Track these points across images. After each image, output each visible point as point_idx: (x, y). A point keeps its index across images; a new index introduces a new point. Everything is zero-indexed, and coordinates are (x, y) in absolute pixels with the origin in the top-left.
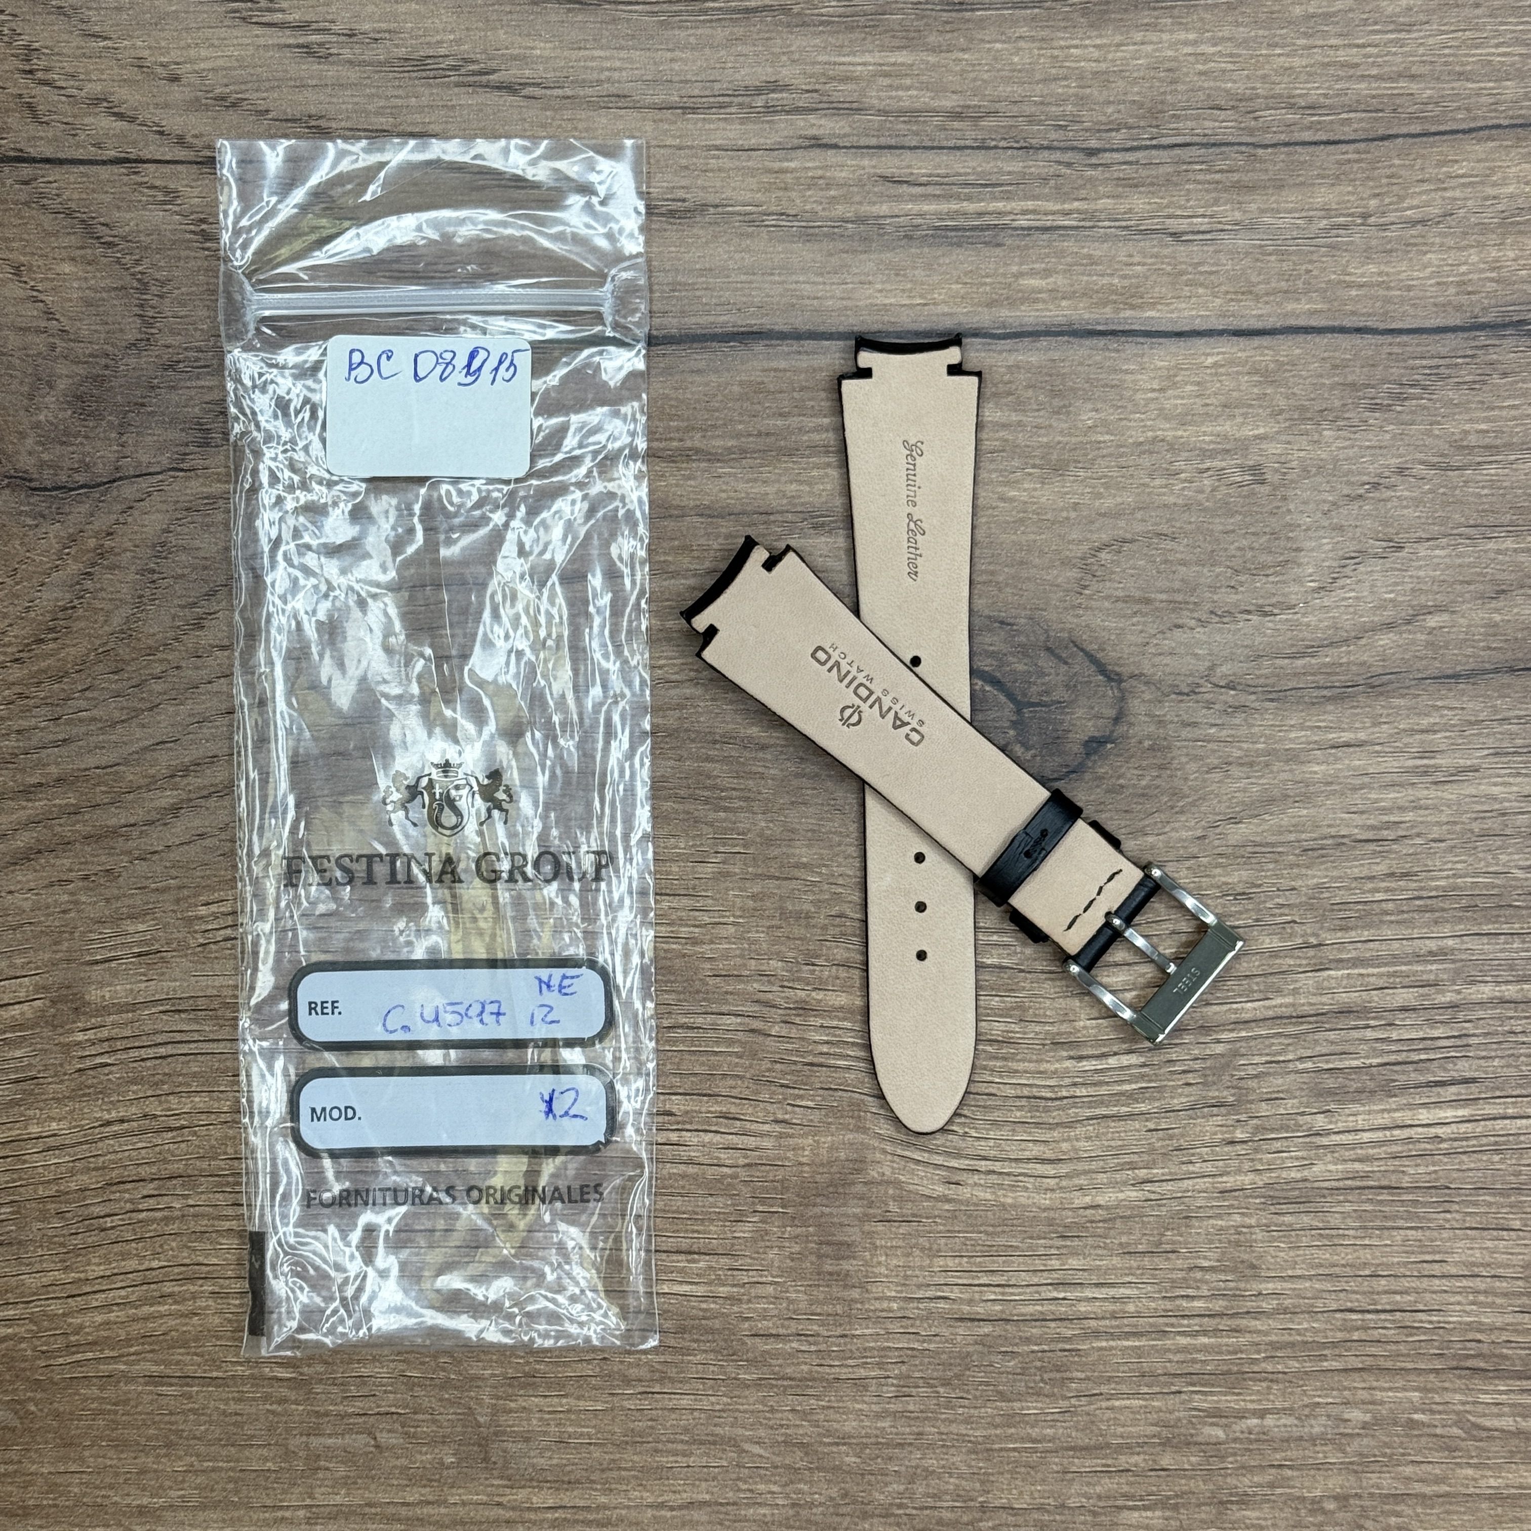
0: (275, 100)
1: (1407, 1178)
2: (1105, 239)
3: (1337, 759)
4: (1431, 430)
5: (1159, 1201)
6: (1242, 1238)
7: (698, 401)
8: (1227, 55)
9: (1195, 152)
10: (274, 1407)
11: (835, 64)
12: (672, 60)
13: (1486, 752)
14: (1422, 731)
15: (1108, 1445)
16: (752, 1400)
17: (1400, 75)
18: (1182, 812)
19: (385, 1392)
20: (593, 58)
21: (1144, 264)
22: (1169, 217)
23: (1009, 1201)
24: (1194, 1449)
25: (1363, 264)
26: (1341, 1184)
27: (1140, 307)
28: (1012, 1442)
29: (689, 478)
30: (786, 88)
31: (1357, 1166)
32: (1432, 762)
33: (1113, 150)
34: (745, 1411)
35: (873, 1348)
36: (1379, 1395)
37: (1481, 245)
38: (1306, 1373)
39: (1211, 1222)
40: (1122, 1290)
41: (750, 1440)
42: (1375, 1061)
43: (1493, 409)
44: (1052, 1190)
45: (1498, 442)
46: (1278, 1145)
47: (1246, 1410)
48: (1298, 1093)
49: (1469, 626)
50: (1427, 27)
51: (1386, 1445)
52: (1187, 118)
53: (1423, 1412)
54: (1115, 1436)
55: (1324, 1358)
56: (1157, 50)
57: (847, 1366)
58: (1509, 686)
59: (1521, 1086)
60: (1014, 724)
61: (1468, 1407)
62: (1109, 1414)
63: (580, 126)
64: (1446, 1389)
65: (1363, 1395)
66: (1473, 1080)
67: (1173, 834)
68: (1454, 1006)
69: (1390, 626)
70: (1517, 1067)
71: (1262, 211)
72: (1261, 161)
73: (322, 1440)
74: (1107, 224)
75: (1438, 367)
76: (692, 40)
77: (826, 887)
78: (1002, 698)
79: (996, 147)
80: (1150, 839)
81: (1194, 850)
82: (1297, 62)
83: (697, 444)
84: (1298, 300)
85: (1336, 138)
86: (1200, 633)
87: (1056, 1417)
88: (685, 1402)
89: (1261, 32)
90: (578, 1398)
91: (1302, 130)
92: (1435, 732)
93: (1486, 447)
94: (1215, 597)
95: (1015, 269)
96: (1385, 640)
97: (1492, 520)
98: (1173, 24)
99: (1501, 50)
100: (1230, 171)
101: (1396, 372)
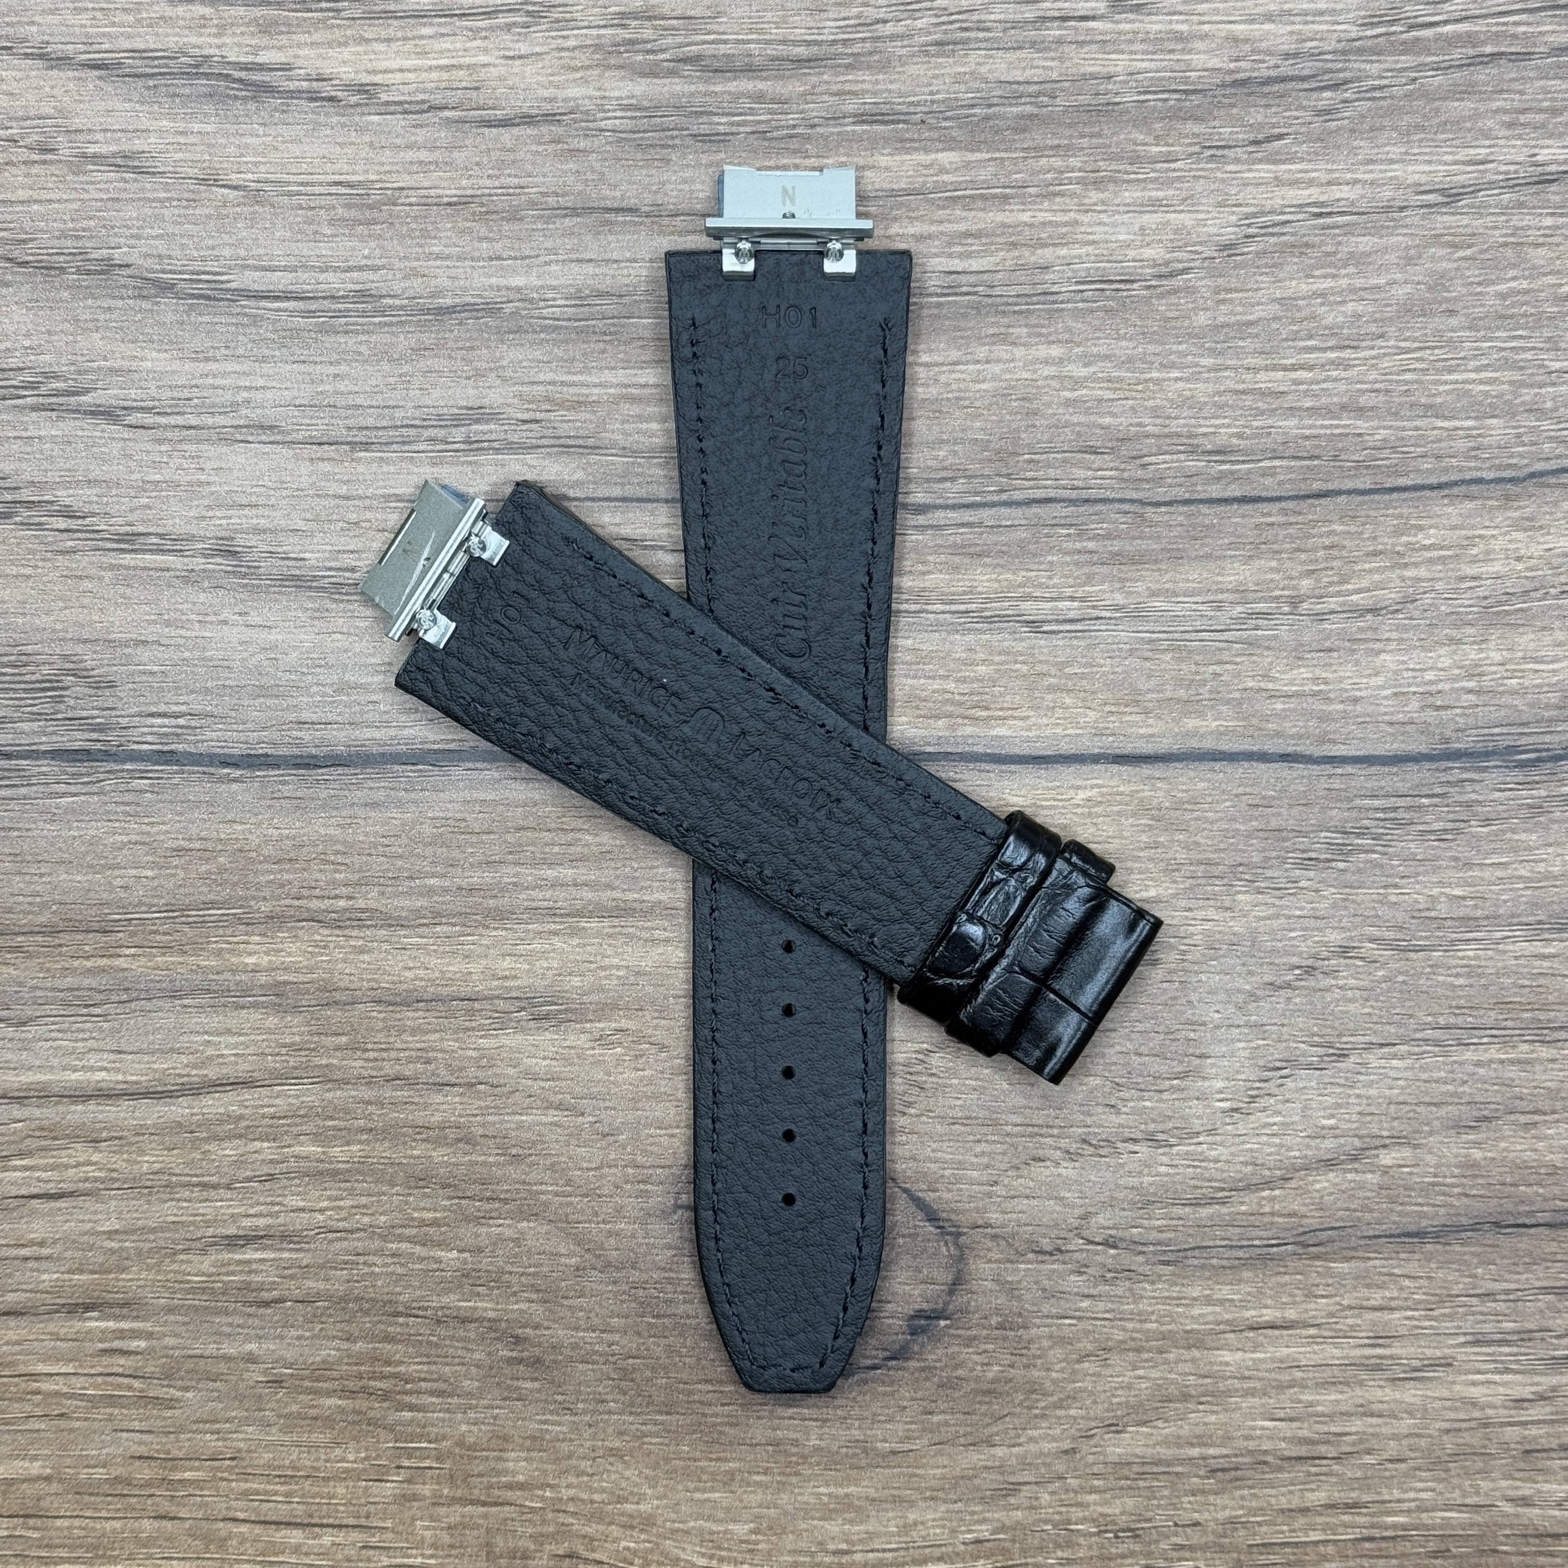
2: (936, 627)
3: (1256, 1348)
4: (1385, 896)
7: (375, 845)
8: (1103, 380)
9: (1059, 510)
11: (563, 383)
12: (336, 376)
13: (1462, 1339)
14: (1374, 1309)
17: (1344, 409)
18: (1043, 1416)
20: (225, 374)
21: (992, 662)
22: (1025, 599)
25: (1292, 667)
27: (986, 721)
29: (362, 952)
30: (494, 417)
32: (1387, 1351)
33: (946, 507)
37: (1454, 643)
43: (1469, 865)
45: (1479, 913)
49: (1437, 1166)
50: (1380, 342)
52: (1050, 464)
56: (1008, 371)
58: (1495, 1248)
63: (208, 465)
67: (1033, 1448)
69: (1329, 1164)
71: (1153, 594)
72: (1152, 524)
74: (939, 607)
75: (1395, 809)
76: (363, 348)
77: (550, 1516)
80: (999, 1452)
81: (1060, 1467)
83: (373, 904)
84: (1202, 715)
85: (1255, 493)
86: (1068, 1170)
89: (1151, 348)
91: (1207, 482)
92: (1392, 1309)
94: (1089, 1121)
96: (1323, 1182)
97: (1469, 1020)
98: (1029, 335)
99: (1483, 375)
100: (1108, 536)
101: (1336, 815)
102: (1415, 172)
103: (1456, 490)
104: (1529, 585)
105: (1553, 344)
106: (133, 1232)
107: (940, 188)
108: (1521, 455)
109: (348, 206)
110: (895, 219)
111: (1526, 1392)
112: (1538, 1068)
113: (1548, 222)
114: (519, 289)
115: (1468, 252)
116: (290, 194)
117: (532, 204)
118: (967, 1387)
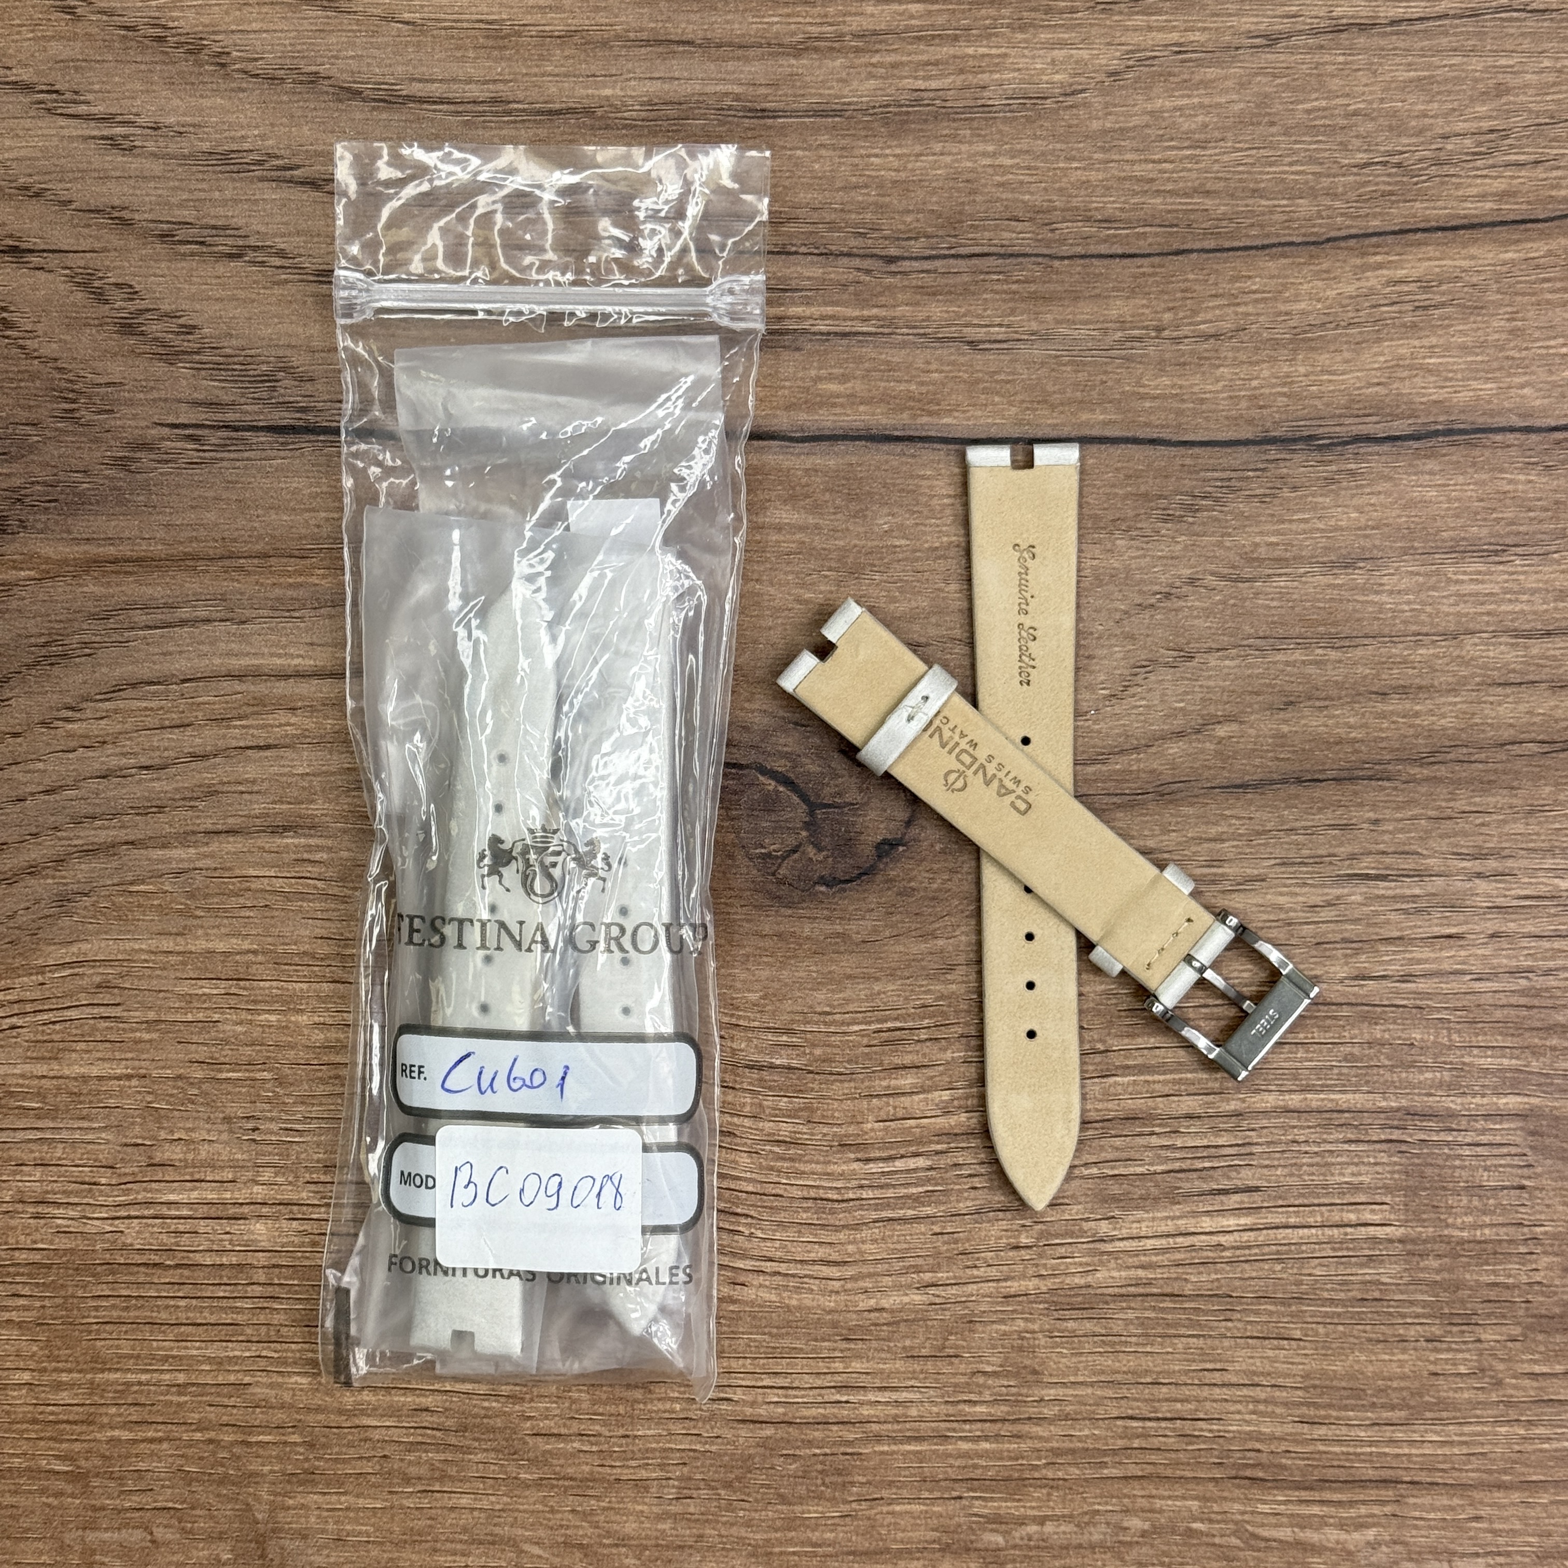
0: (78, 190)
1: (1189, 1286)
2: (904, 345)
4: (1222, 542)
5: (943, 1305)
6: (1025, 1343)
8: (1024, 168)
9: (991, 262)
10: (51, 1500)
13: (1273, 862)
14: (1210, 840)
15: (888, 1550)
16: (531, 1500)
17: (1196, 191)
19: (163, 1486)
21: (941, 372)
22: (966, 326)
23: (794, 1302)
24: (973, 1555)
25: (1156, 377)
26: (1123, 1291)
27: (937, 414)
28: (792, 1545)
31: (1141, 1273)
32: (1220, 871)
33: (911, 258)
34: (525, 1511)
35: (654, 1449)
36: (1158, 1503)
37: (1273, 360)
38: (1086, 1480)
39: (995, 1326)
40: (905, 1395)
41: (529, 1540)
42: (1159, 1168)
43: (1283, 522)
44: (837, 1292)
45: (1289, 555)
46: (1062, 1251)
47: (1026, 1517)
48: (1082, 1199)
49: (1258, 736)
50: (1222, 144)
51: (1165, 1554)
52: (985, 229)
53: (1202, 1521)
54: (895, 1541)
55: (1103, 1465)
56: (957, 161)
57: (628, 1467)
58: (1297, 796)
59: (1302, 1195)
60: (807, 825)
61: (1246, 1517)
62: (890, 1519)
64: (1225, 1498)
65: (1142, 1503)
66: (1257, 1189)
68: (1238, 1114)
69: (1179, 735)
70: (1300, 1176)
71: (1058, 322)
72: (1057, 273)
73: (98, 1534)
74: (905, 331)
75: (1230, 479)
78: (795, 799)
79: (796, 253)
80: (940, 942)
82: (1094, 176)
84: (1093, 411)
85: (1132, 251)
87: (837, 1521)
88: (465, 1501)
89: (1058, 146)
90: (358, 1496)
91: (1098, 243)
92: (1223, 841)
93: (1278, 560)
95: (813, 373)
96: (1174, 749)
97: (1281, 632)
98: (972, 135)
99: (1294, 168)
100: (1026, 282)
101: (1188, 484)
102: (1247, 23)
103: (1274, 250)
104: (1327, 319)
105: (1344, 146)
106: (319, 775)
107: (908, 29)
108: (1320, 225)
109: (488, 37)
110: (877, 51)
111: (1318, 900)
112: (1329, 667)
113: (1341, 59)
114: (607, 98)
115: (1284, 80)
116: (445, 28)
117: (618, 37)
118: (918, 895)
